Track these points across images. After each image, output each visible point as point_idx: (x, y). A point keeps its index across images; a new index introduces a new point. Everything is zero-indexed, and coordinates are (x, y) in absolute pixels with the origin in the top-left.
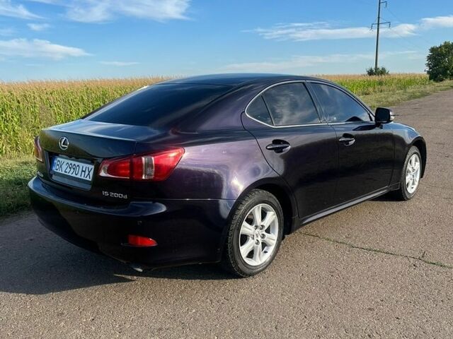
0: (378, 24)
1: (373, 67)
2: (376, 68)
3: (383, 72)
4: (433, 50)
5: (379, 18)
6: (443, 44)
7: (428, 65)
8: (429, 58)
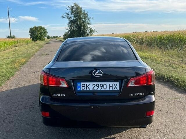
0: (9, 17)
1: (10, 35)
2: (11, 36)
3: (14, 37)
4: (31, 29)
5: (9, 14)
6: (34, 27)
7: (30, 35)
8: (30, 32)
